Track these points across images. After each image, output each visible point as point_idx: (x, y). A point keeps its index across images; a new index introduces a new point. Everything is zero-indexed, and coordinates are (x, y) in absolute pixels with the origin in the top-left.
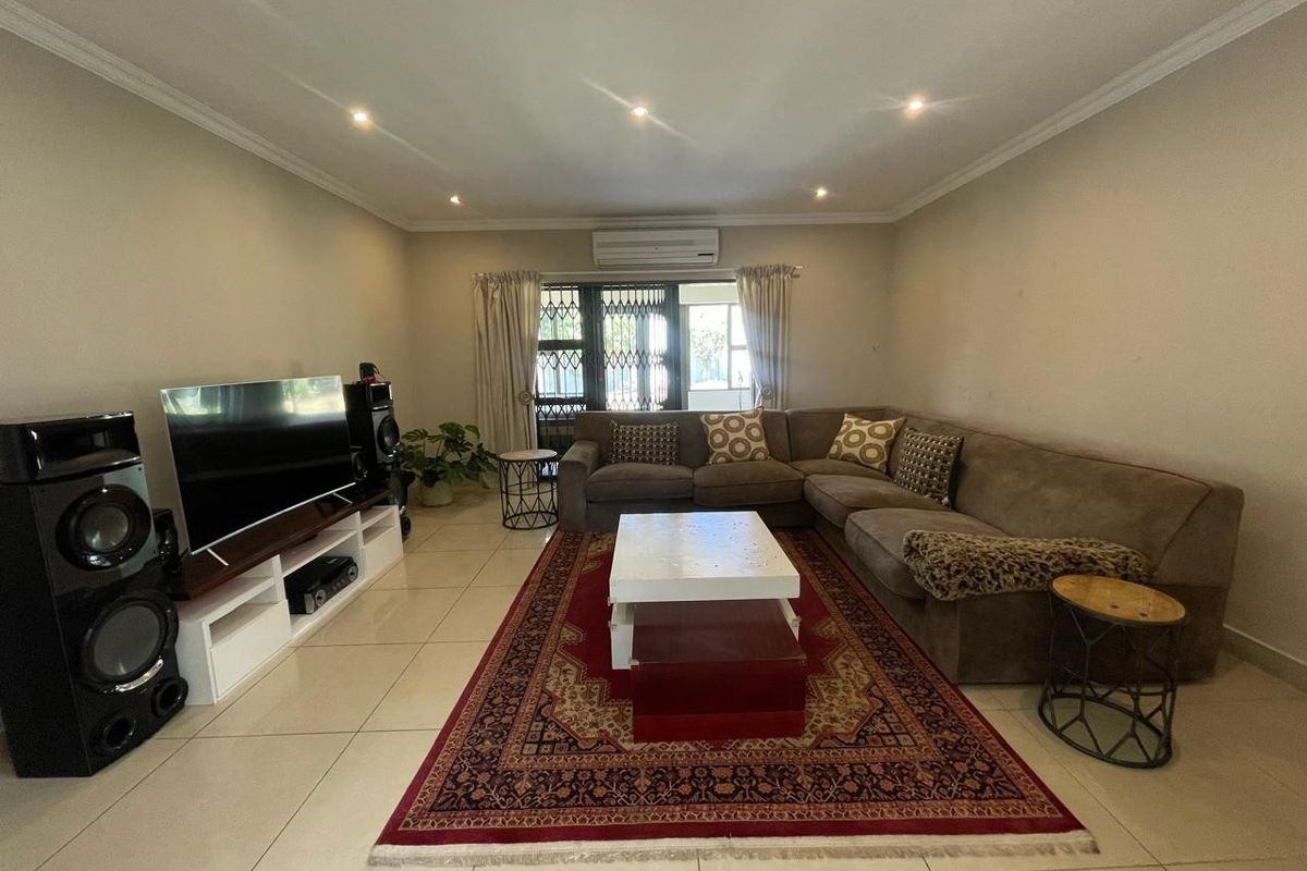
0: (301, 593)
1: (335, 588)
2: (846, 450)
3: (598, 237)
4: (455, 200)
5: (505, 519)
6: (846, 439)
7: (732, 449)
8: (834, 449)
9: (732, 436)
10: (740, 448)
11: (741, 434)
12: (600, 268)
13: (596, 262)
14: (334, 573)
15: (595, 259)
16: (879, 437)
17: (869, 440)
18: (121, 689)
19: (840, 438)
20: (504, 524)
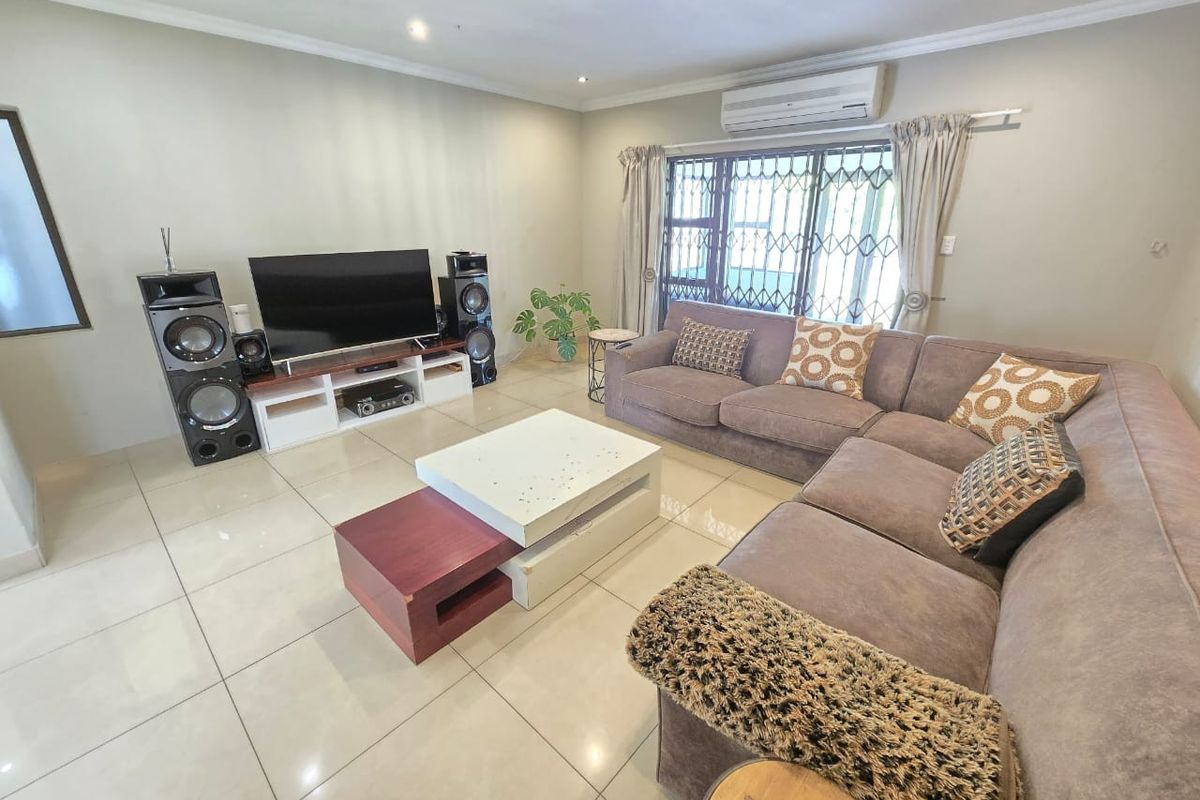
0: (349, 401)
1: (384, 406)
2: (974, 419)
3: (728, 98)
4: (582, 80)
5: (591, 391)
6: (980, 401)
7: (804, 367)
8: (960, 412)
9: (812, 351)
10: (815, 368)
11: (826, 352)
12: (734, 134)
13: (724, 127)
14: (392, 393)
15: (723, 124)
16: (1035, 408)
17: (1015, 410)
18: (205, 427)
19: (972, 397)
20: (589, 395)
